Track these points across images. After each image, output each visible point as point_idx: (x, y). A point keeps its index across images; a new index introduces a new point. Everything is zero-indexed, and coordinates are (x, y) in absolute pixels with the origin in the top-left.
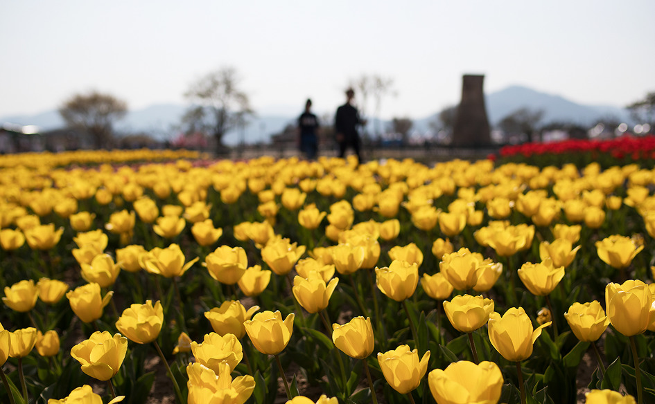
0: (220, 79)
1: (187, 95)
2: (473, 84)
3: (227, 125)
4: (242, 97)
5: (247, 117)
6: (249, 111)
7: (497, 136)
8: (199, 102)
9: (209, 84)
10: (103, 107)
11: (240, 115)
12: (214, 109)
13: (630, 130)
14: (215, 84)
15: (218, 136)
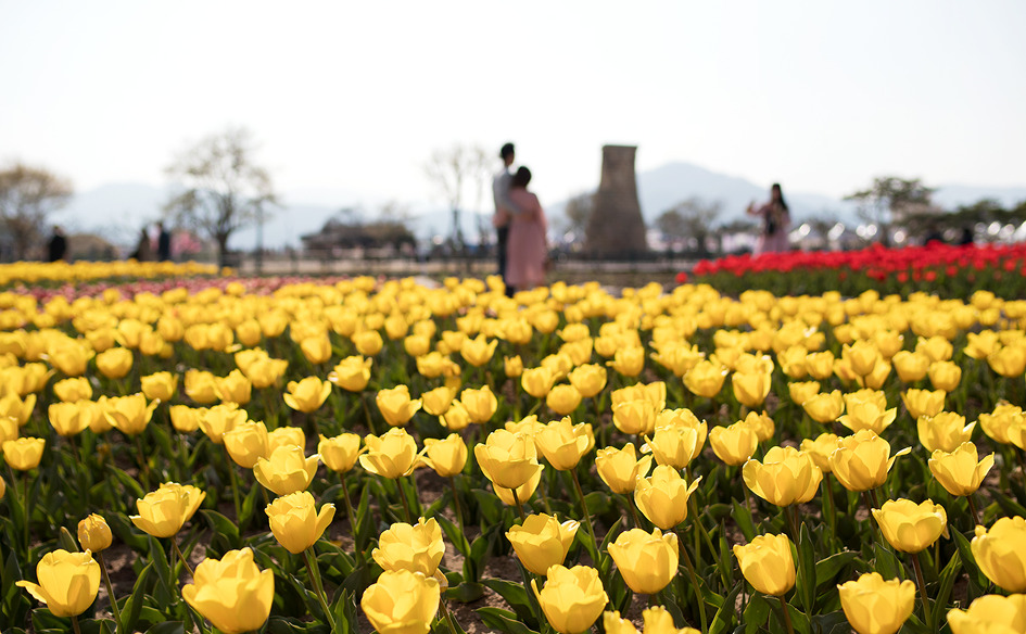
0: (223, 145)
1: (170, 170)
2: (618, 160)
3: (235, 220)
4: (261, 175)
5: (267, 206)
6: (271, 198)
7: (655, 240)
8: (190, 182)
9: (206, 154)
10: (33, 188)
11: (257, 203)
12: (213, 194)
13: (849, 232)
14: (217, 154)
15: (222, 237)
